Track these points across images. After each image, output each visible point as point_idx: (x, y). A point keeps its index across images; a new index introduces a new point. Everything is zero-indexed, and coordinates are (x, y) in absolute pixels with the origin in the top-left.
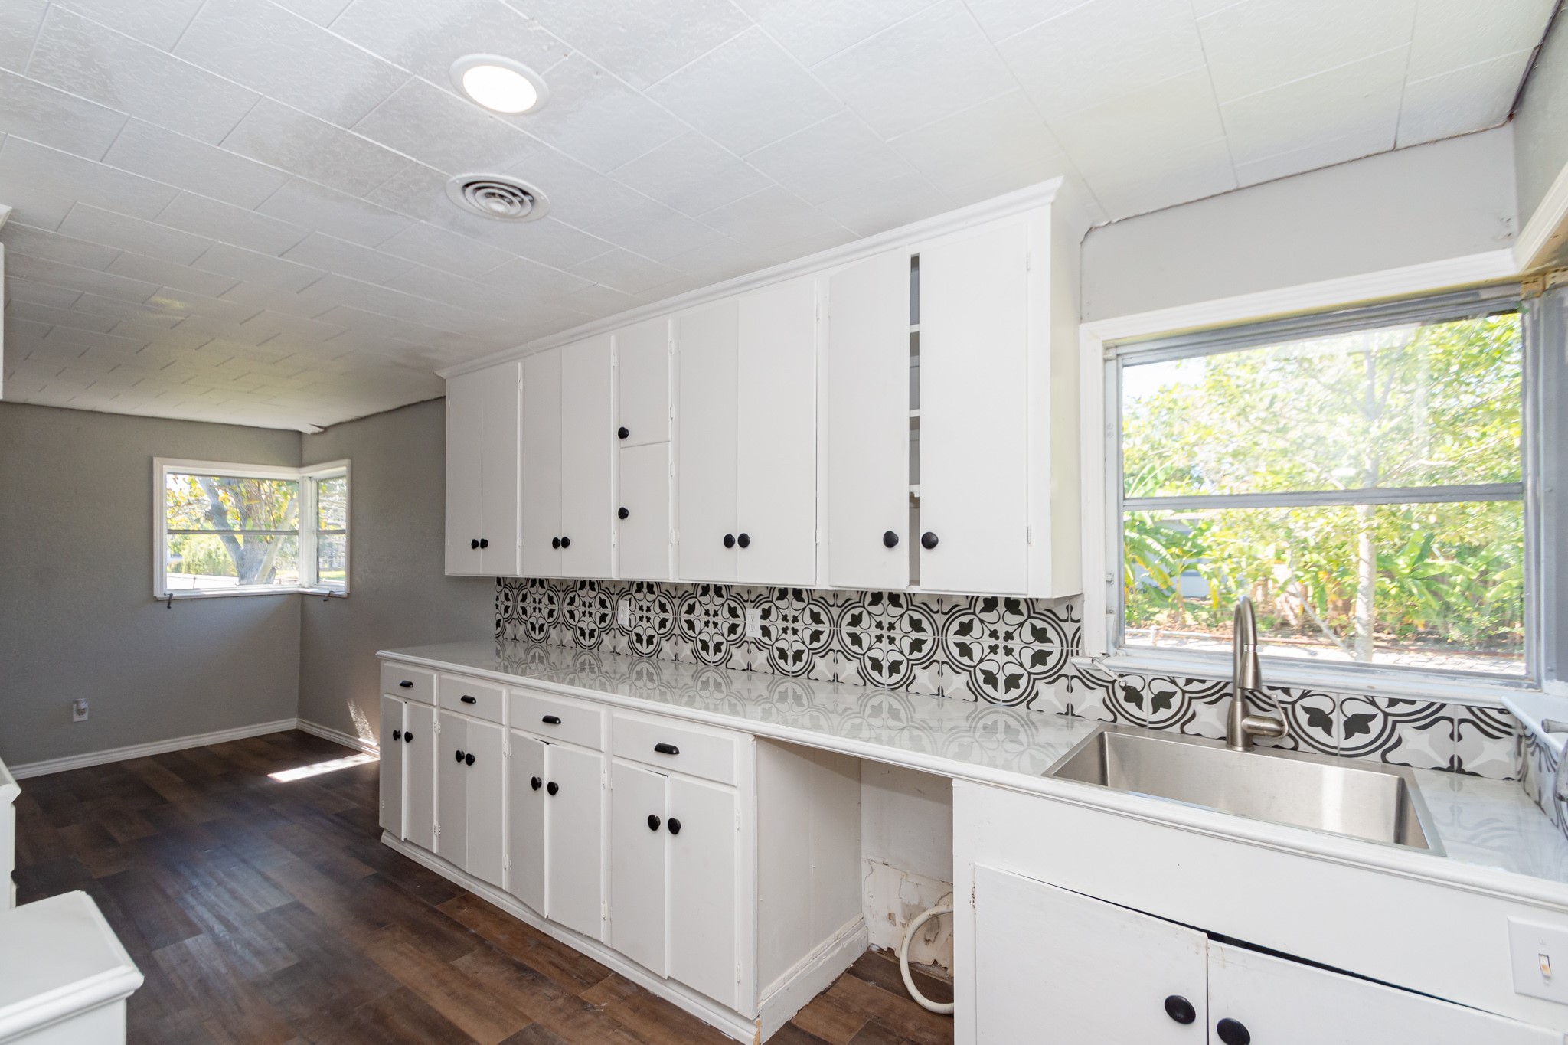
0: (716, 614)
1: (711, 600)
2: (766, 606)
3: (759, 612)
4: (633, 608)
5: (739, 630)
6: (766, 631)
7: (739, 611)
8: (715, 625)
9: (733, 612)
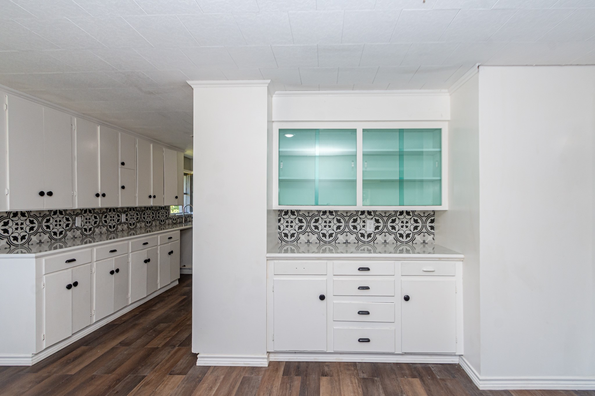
0: (114, 217)
1: (112, 213)
2: (127, 213)
3: (125, 215)
4: (83, 219)
5: (120, 221)
6: (127, 220)
7: (120, 215)
8: (113, 220)
9: (118, 216)
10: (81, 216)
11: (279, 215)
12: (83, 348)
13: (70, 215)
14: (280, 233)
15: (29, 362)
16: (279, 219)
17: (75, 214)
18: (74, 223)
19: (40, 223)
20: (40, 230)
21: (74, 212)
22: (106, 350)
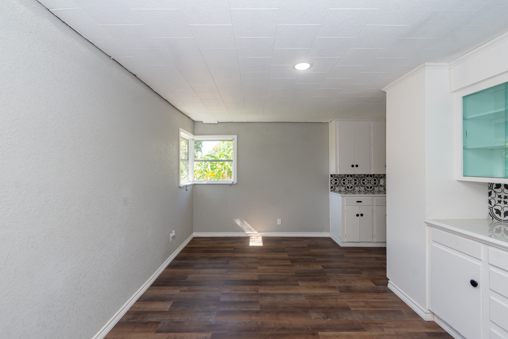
10: (384, 179)
11: (489, 187)
12: (362, 250)
13: (377, 177)
14: (491, 208)
15: (342, 245)
16: (489, 192)
17: (380, 177)
18: (379, 183)
19: (359, 181)
20: (360, 185)
21: (379, 176)
22: (367, 256)
